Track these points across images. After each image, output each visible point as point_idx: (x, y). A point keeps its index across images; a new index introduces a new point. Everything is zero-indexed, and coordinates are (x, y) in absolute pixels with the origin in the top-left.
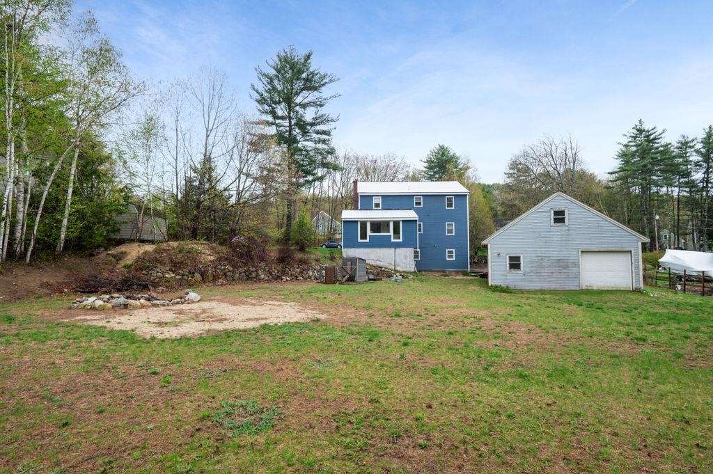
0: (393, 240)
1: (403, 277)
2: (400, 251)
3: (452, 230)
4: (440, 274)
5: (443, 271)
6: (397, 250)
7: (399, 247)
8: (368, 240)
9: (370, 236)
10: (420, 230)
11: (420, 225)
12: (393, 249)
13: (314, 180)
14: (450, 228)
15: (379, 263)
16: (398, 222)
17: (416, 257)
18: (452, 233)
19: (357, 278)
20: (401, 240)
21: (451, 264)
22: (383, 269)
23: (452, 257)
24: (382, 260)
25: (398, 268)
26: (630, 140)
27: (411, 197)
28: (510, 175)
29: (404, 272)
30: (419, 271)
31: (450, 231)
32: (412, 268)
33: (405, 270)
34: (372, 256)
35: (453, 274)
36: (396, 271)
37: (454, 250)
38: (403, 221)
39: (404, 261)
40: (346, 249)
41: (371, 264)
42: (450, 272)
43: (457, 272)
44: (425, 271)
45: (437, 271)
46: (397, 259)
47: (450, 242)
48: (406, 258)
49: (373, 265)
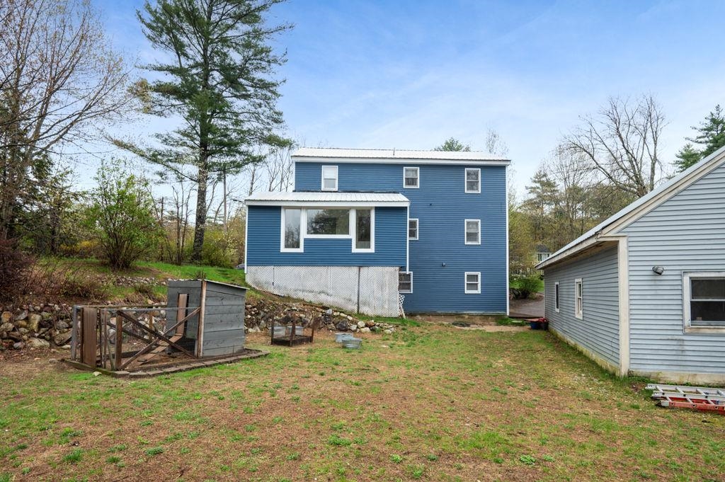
0: (355, 250)
1: (373, 331)
2: (370, 272)
3: (476, 234)
4: (452, 320)
5: (458, 315)
6: (364, 270)
7: (368, 266)
8: (301, 250)
9: (305, 240)
10: (412, 234)
11: (413, 224)
12: (355, 269)
13: (245, 162)
14: (472, 231)
15: (323, 299)
16: (368, 210)
17: (404, 285)
18: (476, 240)
19: (202, 347)
20: (372, 250)
21: (473, 301)
22: (329, 312)
23: (474, 286)
24: (331, 292)
25: (364, 310)
26: (701, 134)
27: (397, 167)
28: (533, 190)
29: (378, 318)
30: (411, 315)
31: (472, 236)
32: (397, 310)
33: (379, 312)
34: (311, 284)
35: (478, 320)
36: (361, 316)
37: (479, 274)
38: (378, 209)
39: (379, 295)
40: (253, 268)
41: (307, 300)
42: (471, 316)
43: (485, 318)
44: (422, 315)
45: (446, 315)
46: (364, 291)
47: (472, 258)
48: (382, 287)
49: (311, 304)
